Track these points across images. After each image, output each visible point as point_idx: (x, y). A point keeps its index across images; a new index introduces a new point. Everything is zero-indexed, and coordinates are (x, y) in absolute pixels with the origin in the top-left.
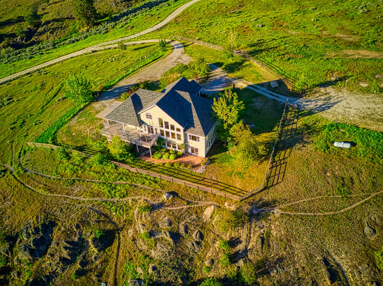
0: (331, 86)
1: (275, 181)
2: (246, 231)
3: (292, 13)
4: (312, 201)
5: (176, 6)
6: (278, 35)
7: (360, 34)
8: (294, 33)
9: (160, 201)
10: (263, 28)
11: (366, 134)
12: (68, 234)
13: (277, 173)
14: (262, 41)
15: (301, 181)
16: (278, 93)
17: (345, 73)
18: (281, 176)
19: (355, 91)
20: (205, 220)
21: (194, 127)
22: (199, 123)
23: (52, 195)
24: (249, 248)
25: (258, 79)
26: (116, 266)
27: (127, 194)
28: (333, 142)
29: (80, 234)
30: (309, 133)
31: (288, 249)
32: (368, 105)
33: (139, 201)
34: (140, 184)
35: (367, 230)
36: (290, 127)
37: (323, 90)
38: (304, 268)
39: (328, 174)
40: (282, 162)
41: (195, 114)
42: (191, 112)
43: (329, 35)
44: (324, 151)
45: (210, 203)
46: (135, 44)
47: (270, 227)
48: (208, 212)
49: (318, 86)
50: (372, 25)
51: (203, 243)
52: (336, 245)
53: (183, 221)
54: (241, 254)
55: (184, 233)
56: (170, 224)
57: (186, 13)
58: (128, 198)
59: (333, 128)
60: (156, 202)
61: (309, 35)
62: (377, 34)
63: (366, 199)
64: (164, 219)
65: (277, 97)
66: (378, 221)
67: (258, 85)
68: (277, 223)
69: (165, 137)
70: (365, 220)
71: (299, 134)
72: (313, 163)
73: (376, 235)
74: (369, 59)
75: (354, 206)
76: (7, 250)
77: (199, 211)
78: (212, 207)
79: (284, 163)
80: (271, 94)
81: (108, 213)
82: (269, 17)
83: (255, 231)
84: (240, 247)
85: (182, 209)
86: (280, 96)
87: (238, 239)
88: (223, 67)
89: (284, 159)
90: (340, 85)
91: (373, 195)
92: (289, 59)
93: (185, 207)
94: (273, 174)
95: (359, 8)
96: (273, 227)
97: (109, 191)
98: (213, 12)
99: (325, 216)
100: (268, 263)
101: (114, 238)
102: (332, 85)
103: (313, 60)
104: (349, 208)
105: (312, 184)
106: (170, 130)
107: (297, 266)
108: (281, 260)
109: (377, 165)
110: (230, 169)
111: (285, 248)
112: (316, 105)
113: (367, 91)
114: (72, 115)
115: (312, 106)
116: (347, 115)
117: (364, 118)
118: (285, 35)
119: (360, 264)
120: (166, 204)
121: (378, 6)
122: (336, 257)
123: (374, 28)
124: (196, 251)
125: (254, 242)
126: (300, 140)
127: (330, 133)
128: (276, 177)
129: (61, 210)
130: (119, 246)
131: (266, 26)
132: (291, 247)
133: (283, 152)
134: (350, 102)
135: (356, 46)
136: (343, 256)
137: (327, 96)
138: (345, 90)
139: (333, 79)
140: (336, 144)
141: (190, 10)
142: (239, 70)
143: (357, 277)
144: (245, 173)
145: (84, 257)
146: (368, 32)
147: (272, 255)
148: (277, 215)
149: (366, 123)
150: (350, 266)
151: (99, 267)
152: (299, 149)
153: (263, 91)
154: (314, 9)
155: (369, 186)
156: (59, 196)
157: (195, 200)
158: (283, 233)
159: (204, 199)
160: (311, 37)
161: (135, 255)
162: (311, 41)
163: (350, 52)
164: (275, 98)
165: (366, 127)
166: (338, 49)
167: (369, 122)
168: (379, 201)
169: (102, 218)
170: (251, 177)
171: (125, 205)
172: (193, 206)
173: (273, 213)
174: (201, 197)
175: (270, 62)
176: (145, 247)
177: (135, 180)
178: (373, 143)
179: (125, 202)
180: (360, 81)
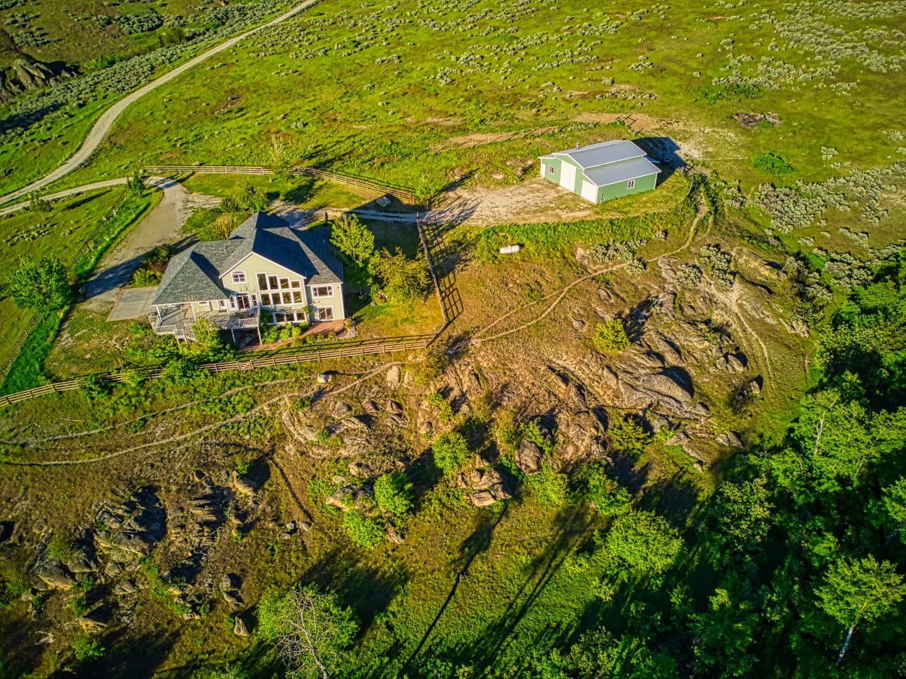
0: (459, 188)
1: (455, 312)
2: (452, 375)
3: (340, 99)
4: (509, 317)
5: (90, 115)
6: (340, 135)
7: (458, 114)
8: (364, 127)
9: (316, 389)
10: (307, 128)
11: (530, 230)
12: (189, 491)
13: (453, 303)
14: (321, 148)
15: (485, 302)
16: (395, 212)
17: (468, 166)
18: (458, 304)
19: (492, 186)
20: (393, 387)
21: (318, 274)
22: (324, 266)
23: (115, 454)
24: (464, 391)
25: (354, 202)
26: (294, 496)
27: (255, 402)
28: (498, 250)
29: (211, 483)
30: (464, 249)
31: (508, 373)
32: (515, 199)
33: (282, 403)
34: (268, 382)
35: (576, 324)
36: (437, 249)
37: (451, 194)
38: (533, 384)
39: (511, 285)
40: (451, 290)
41: (311, 255)
42: (304, 255)
43: (418, 122)
44: (494, 263)
45: (388, 365)
46: (59, 199)
47: (477, 361)
48: (392, 375)
49: (443, 190)
50: (468, 100)
51: (405, 413)
52: (554, 350)
53: (364, 398)
54: (459, 399)
55: (374, 411)
56: (350, 408)
57: (126, 126)
58: (260, 407)
59: (490, 234)
60: (310, 393)
61: (389, 126)
62: (480, 111)
63: (561, 296)
64: (337, 406)
65: (398, 217)
66: (582, 312)
67: (358, 208)
68: (482, 353)
69: (272, 305)
70: (570, 316)
71: (453, 253)
72: (488, 280)
73: (586, 326)
74: (489, 144)
75: (552, 307)
76: (85, 561)
77: (379, 380)
78: (395, 368)
79: (454, 290)
80: (387, 216)
81: (237, 440)
82: (303, 109)
83: (462, 372)
84: (455, 393)
85: (355, 386)
86: (401, 215)
87: (447, 387)
88: (281, 197)
89: (451, 286)
90: (470, 183)
91: (566, 289)
92: (382, 165)
93: (357, 382)
94: (448, 306)
95: (438, 77)
96: (479, 359)
97: (221, 409)
98: (186, 116)
99: (529, 327)
100: (494, 396)
101: (267, 467)
102: (460, 186)
103: (416, 159)
104: (549, 310)
105: (498, 301)
106: (280, 291)
107: (526, 384)
108: (505, 386)
109: (555, 259)
110: (390, 320)
111: (505, 373)
112: (453, 216)
113: (505, 183)
114: (52, 334)
115: (449, 217)
116: (498, 216)
117: (518, 213)
118: (351, 133)
119: (584, 357)
120: (328, 389)
121: (461, 71)
122: (559, 362)
123: (472, 103)
124: (401, 425)
125: (467, 382)
126: (458, 260)
127: (489, 241)
128: (454, 308)
129: (152, 466)
130: (283, 474)
131: (310, 125)
132: (510, 370)
133: (446, 280)
134: (493, 200)
135: (463, 130)
136: (565, 357)
137: (461, 201)
138: (478, 188)
139: (457, 178)
140: (502, 251)
141: (130, 119)
142: (311, 196)
143: (587, 371)
144: (413, 317)
145: (237, 508)
146: (467, 109)
147: (494, 386)
148: (478, 345)
149: (524, 219)
150: (576, 364)
151: (268, 510)
152: (462, 270)
153: (372, 215)
154: (371, 88)
155: (558, 283)
156: (131, 450)
157: (366, 370)
158: (494, 360)
159: (376, 364)
160: (394, 129)
161: (317, 470)
162: (398, 135)
163: (460, 140)
164: (396, 219)
165: (526, 222)
166: (441, 139)
167: (525, 216)
168: (574, 293)
169: (232, 450)
170: (423, 318)
171: (261, 417)
172: (366, 378)
173: (472, 345)
174: (372, 364)
175: (357, 173)
176: (327, 453)
177: (258, 379)
178: (542, 238)
179: (258, 414)
180: (491, 173)
